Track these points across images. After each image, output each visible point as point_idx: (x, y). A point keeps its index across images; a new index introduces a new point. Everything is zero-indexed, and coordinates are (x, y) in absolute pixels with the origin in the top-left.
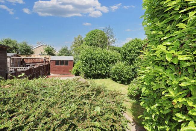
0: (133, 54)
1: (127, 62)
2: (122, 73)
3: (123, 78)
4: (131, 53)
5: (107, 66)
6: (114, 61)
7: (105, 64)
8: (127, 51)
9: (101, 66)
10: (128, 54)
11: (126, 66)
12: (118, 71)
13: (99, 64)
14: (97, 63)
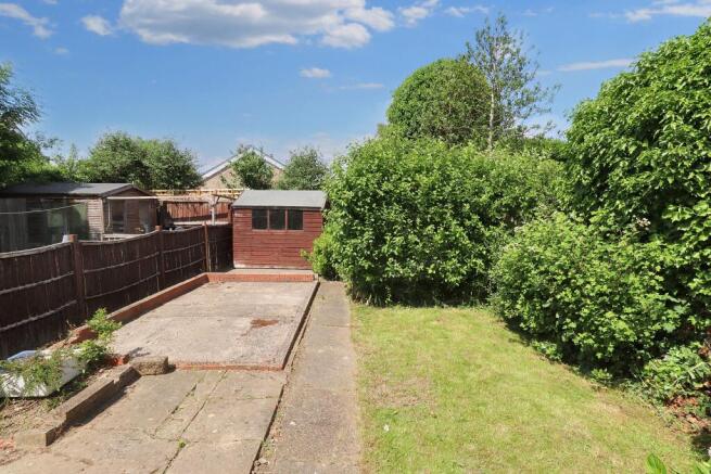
0: (682, 151)
1: (619, 213)
2: (567, 295)
3: (579, 330)
4: (653, 142)
5: (476, 237)
6: (518, 206)
7: (462, 224)
8: (621, 133)
9: (437, 238)
10: (623, 154)
11: (600, 246)
12: (536, 280)
13: (425, 224)
14: (414, 218)
